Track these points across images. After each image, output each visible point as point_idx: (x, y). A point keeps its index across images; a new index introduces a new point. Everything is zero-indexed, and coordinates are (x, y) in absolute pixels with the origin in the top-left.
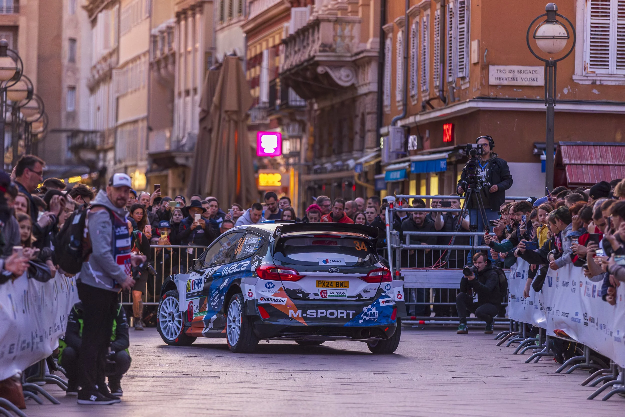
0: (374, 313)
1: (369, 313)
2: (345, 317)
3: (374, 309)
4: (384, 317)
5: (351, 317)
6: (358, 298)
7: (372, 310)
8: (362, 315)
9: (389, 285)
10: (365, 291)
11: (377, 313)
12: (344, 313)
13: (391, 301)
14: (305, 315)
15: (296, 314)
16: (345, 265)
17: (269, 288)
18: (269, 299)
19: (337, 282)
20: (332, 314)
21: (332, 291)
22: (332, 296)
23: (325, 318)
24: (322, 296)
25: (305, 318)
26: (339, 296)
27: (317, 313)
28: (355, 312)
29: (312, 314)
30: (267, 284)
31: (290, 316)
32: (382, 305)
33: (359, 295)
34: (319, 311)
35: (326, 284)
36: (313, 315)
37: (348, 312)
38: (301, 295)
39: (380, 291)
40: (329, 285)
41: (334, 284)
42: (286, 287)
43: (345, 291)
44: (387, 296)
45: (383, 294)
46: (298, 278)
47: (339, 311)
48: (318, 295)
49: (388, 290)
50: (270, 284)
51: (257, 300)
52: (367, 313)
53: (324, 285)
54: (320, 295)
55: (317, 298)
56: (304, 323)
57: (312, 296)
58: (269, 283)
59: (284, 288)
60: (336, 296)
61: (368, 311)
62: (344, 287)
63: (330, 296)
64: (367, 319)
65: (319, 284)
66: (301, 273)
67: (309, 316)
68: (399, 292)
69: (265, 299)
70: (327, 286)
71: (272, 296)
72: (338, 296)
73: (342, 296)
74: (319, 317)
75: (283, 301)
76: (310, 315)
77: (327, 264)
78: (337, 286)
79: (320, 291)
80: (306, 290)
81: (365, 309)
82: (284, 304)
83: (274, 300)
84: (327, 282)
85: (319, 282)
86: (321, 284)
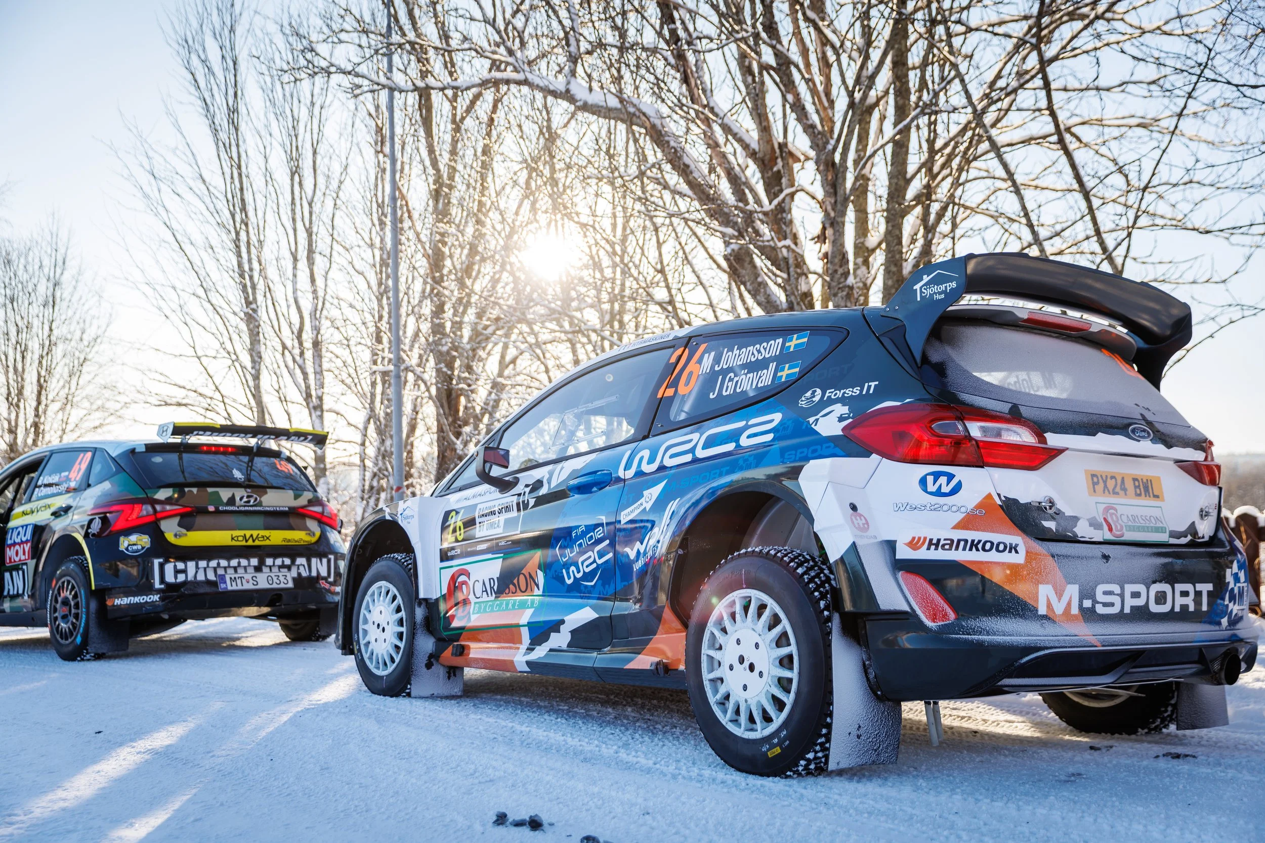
0: (1243, 591)
1: (1236, 591)
2: (1192, 606)
3: (1243, 577)
5: (1205, 606)
6: (1189, 538)
8: (1226, 600)
10: (1201, 515)
11: (1247, 589)
12: (1187, 594)
14: (1087, 604)
17: (938, 495)
18: (952, 544)
20: (1161, 598)
21: (1129, 511)
22: (1133, 529)
23: (1142, 615)
24: (1109, 528)
25: (1090, 617)
26: (1152, 530)
27: (1122, 596)
28: (1210, 587)
29: (1106, 598)
30: (930, 479)
31: (1042, 610)
33: (1192, 527)
35: (1111, 484)
38: (1050, 525)
40: (1118, 489)
41: (1129, 485)
43: (1158, 513)
48: (1100, 527)
50: (943, 480)
51: (892, 545)
52: (1232, 589)
53: (1105, 486)
54: (1103, 523)
55: (1098, 534)
56: (1088, 636)
57: (1083, 530)
58: (937, 475)
59: (999, 495)
60: (1143, 529)
63: (1130, 529)
64: (1234, 611)
67: (1100, 609)
71: (956, 527)
72: (1149, 529)
73: (1158, 530)
74: (1127, 610)
75: (1013, 548)
76: (1105, 605)
79: (1101, 507)
80: (1068, 505)
81: (1229, 576)
82: (1019, 559)
83: (974, 545)
84: (1112, 477)
85: (1093, 476)
86: (1098, 483)
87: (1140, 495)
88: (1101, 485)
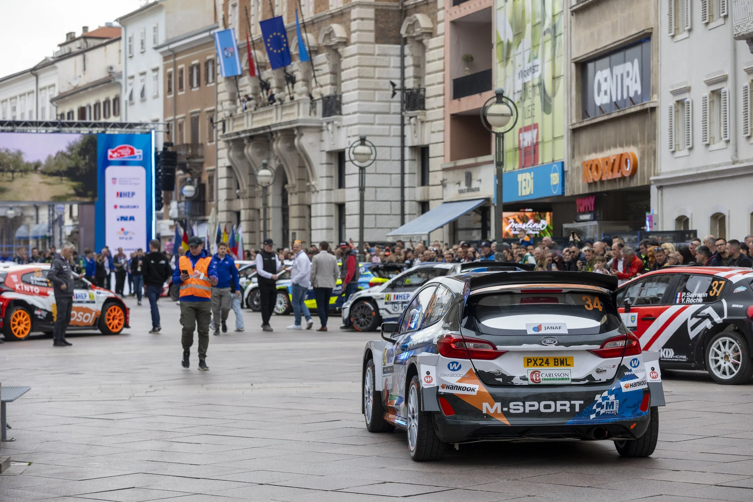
0: (612, 403)
1: (604, 403)
2: (568, 410)
3: (612, 398)
4: (628, 407)
5: (577, 410)
6: (587, 381)
7: (608, 399)
8: (595, 407)
9: (636, 359)
10: (598, 371)
11: (616, 402)
12: (565, 405)
13: (639, 384)
14: (505, 409)
15: (492, 407)
16: (567, 333)
17: (454, 370)
18: (453, 387)
19: (555, 359)
20: (548, 407)
21: (548, 372)
22: (547, 380)
23: (537, 414)
24: (532, 380)
25: (507, 414)
26: (559, 379)
27: (524, 406)
28: (582, 402)
29: (515, 407)
30: (451, 364)
31: (484, 411)
32: (624, 390)
33: (590, 377)
34: (527, 404)
35: (539, 362)
36: (519, 410)
37: (573, 402)
38: (500, 380)
39: (621, 369)
40: (543, 363)
41: (551, 362)
42: (479, 368)
43: (567, 372)
44: (634, 377)
45: (626, 373)
46: (495, 355)
47: (559, 403)
48: (527, 379)
49: (635, 367)
50: (455, 365)
51: (438, 387)
52: (600, 403)
53: (535, 363)
54: (529, 378)
55: (525, 383)
56: (505, 421)
57: (517, 381)
58: (453, 363)
59: (476, 370)
60: (554, 379)
61: (603, 401)
62: (567, 365)
63: (545, 380)
64: (602, 412)
65: (528, 361)
66: (500, 348)
67: (512, 411)
68: (653, 369)
69: (448, 387)
70: (540, 365)
71: (458, 382)
72: (556, 379)
73: (563, 379)
74: (527, 411)
75: (473, 390)
76: (514, 410)
77: (540, 332)
78: (555, 365)
79: (530, 372)
80: (509, 372)
81: (598, 398)
82: (475, 393)
83: (460, 388)
84: (540, 359)
85: (528, 359)
86: (531, 362)
87: (558, 365)
88: (533, 362)
